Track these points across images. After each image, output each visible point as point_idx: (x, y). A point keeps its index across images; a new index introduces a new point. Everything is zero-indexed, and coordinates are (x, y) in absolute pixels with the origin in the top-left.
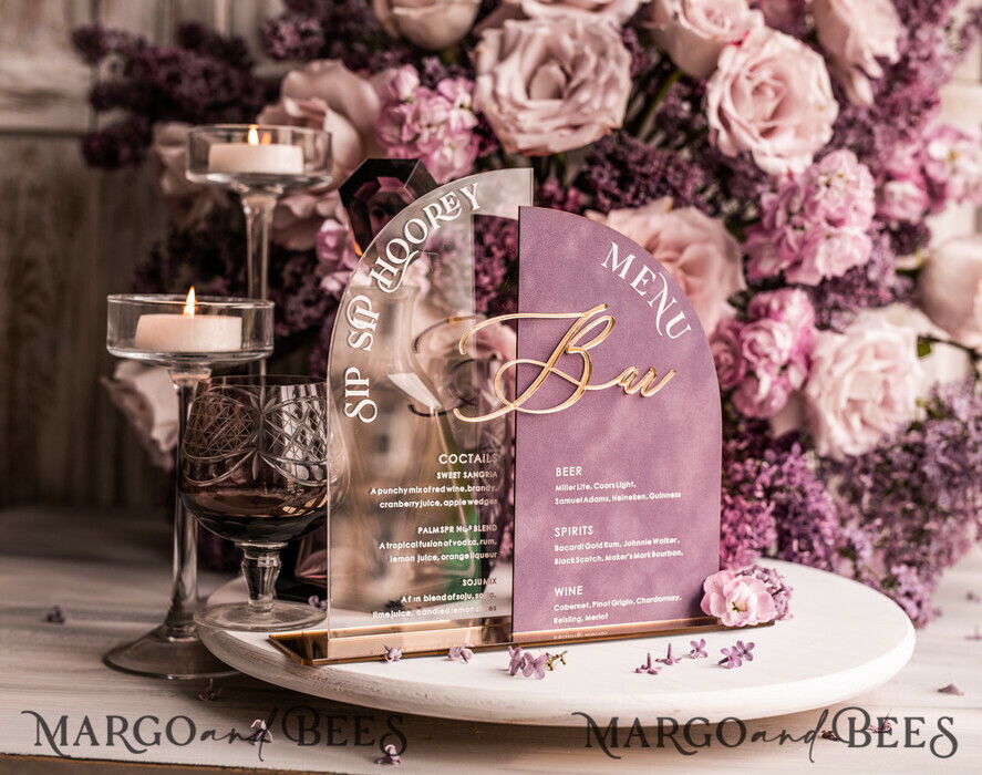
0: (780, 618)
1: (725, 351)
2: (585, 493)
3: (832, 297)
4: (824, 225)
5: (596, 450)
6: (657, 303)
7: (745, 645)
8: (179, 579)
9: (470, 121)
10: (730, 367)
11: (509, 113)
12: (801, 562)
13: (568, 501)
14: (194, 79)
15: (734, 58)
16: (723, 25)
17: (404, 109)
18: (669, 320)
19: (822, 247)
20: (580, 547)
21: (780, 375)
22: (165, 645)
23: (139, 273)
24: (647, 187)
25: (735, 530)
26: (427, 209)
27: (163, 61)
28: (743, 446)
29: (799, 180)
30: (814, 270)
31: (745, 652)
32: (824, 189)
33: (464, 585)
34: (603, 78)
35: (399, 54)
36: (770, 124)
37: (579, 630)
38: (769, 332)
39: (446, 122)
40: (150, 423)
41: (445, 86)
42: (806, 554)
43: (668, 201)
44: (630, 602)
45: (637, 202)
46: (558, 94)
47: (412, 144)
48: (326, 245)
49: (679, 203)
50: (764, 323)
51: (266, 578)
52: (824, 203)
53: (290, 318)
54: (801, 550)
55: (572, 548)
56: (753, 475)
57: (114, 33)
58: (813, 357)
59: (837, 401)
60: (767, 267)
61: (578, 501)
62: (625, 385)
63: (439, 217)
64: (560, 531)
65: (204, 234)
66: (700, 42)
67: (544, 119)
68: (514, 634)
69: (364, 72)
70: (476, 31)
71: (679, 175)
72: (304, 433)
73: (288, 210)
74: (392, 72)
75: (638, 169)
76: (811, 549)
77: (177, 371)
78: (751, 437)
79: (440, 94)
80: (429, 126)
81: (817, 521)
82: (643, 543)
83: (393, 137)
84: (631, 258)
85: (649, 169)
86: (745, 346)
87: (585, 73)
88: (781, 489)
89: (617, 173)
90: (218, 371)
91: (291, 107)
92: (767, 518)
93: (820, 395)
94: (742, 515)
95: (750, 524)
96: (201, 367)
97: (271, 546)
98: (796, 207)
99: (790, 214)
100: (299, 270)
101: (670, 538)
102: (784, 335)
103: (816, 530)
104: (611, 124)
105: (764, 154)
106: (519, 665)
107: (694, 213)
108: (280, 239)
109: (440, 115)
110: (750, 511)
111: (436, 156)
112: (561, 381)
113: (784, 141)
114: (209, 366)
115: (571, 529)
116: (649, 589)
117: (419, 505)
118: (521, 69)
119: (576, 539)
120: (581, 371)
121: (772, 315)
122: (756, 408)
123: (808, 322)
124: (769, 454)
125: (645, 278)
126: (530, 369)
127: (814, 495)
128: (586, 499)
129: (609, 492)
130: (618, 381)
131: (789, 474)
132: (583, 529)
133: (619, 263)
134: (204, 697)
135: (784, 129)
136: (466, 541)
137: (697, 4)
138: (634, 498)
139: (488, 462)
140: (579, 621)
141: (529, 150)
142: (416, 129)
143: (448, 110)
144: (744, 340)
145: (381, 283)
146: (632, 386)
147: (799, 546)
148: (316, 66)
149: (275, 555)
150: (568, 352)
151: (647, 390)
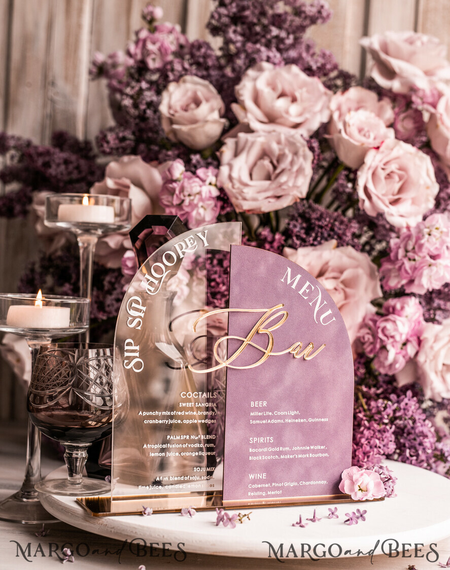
0: (389, 496)
1: (368, 333)
2: (268, 417)
3: (437, 302)
4: (428, 258)
5: (277, 391)
6: (315, 304)
7: (361, 511)
8: (30, 464)
9: (215, 193)
10: (372, 343)
11: (238, 188)
12: (411, 463)
13: (258, 422)
14: (59, 165)
15: (375, 157)
16: (369, 136)
17: (175, 185)
18: (322, 314)
19: (426, 272)
20: (265, 450)
21: (402, 349)
23: (22, 281)
25: (369, 442)
26: (176, 246)
27: (40, 154)
28: (379, 391)
29: (413, 231)
30: (421, 286)
31: (362, 516)
32: (427, 236)
33: (195, 471)
34: (295, 168)
35: (176, 152)
36: (396, 197)
37: (264, 500)
38: (394, 322)
39: (199, 193)
40: (23, 370)
41: (200, 172)
42: (415, 458)
43: (334, 242)
44: (296, 484)
45: (316, 243)
46: (268, 178)
47: (180, 206)
48: (127, 266)
49: (341, 241)
50: (391, 317)
51: (78, 464)
52: (427, 245)
53: (107, 309)
54: (411, 456)
55: (260, 450)
56: (382, 409)
57: (13, 137)
58: (422, 338)
59: (436, 365)
60: (394, 283)
61: (264, 422)
62: (294, 352)
63: (183, 250)
64: (253, 440)
65: (60, 258)
66: (354, 147)
68: (224, 501)
69: (155, 163)
70: (222, 138)
71: (343, 227)
72: (101, 377)
73: (106, 243)
74: (170, 163)
75: (317, 223)
76: (418, 456)
77: (30, 339)
78: (385, 386)
79: (198, 177)
80: (189, 195)
81: (421, 438)
82: (304, 448)
83: (169, 201)
84: (299, 276)
85: (323, 223)
86: (380, 331)
87: (284, 165)
88: (400, 418)
89: (304, 225)
90: (55, 340)
91: (110, 183)
92: (390, 436)
93: (426, 361)
94: (374, 434)
95: (379, 439)
96: (45, 337)
97: (81, 445)
98: (410, 247)
99: (407, 251)
100: (113, 280)
101: (321, 446)
102: (404, 324)
103: (421, 444)
104: (300, 196)
105: (392, 215)
106: (221, 520)
107: (350, 249)
108: (102, 262)
109: (196, 189)
110: (379, 431)
111: (194, 213)
112: (255, 349)
113: (404, 207)
114: (50, 337)
115: (260, 439)
116: (307, 476)
117: (168, 422)
118: (246, 162)
119: (264, 445)
120: (267, 341)
121: (396, 312)
122: (387, 369)
123: (419, 316)
124: (393, 397)
125: (307, 288)
126: (236, 342)
127: (420, 422)
128: (269, 421)
129: (283, 417)
130: (290, 350)
131: (404, 409)
132: (267, 439)
133: (291, 279)
134: (38, 535)
135: (405, 200)
136: (196, 445)
137: (353, 125)
138: (299, 421)
139: (211, 397)
140: (264, 495)
141: (249, 210)
142: (182, 197)
143: (201, 186)
144: (379, 327)
145: (148, 289)
146: (298, 353)
147: (410, 453)
148: (126, 159)
149: (83, 450)
150: (259, 332)
151: (308, 356)
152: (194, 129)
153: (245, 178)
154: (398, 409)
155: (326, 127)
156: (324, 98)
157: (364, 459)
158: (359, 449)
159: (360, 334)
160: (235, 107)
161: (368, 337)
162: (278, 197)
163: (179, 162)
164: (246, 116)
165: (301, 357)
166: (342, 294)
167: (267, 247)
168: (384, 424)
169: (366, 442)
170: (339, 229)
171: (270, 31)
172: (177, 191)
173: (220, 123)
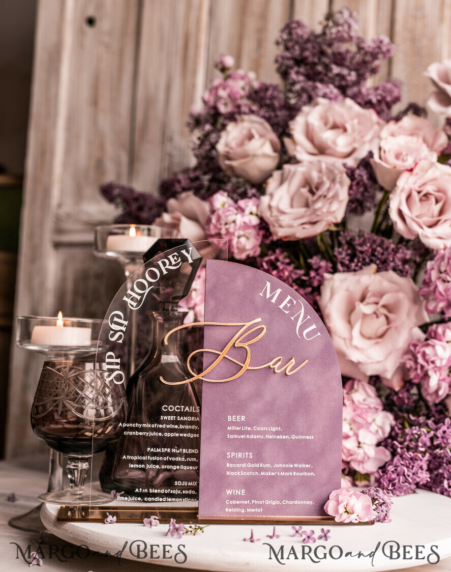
0: (380, 520)
1: (410, 359)
2: (247, 432)
5: (256, 406)
6: (297, 319)
7: (325, 531)
9: (255, 221)
10: (414, 369)
11: (276, 216)
12: (449, 495)
13: (236, 436)
14: (150, 209)
15: (408, 179)
18: (306, 329)
20: (244, 465)
21: (449, 375)
24: (364, 259)
25: (396, 470)
26: (160, 263)
31: (325, 535)
33: (176, 484)
34: (330, 194)
36: (436, 219)
37: (243, 517)
38: (433, 346)
39: (234, 222)
41: (242, 202)
44: (278, 503)
45: (357, 268)
46: (307, 205)
47: (218, 235)
49: (383, 266)
50: (431, 342)
54: (449, 487)
55: (238, 465)
56: (417, 437)
62: (275, 367)
63: (167, 267)
64: (230, 455)
66: (388, 170)
68: (199, 516)
75: (359, 248)
79: (239, 207)
80: (226, 224)
82: (287, 466)
84: (279, 291)
85: (365, 248)
86: (419, 355)
87: (322, 191)
88: (439, 446)
89: (349, 252)
91: (167, 218)
92: (424, 462)
95: (408, 467)
98: (443, 269)
99: (440, 272)
101: (306, 464)
102: (444, 349)
104: (334, 221)
105: (427, 237)
107: (392, 274)
109: (231, 218)
110: (411, 459)
111: (235, 242)
112: (232, 363)
115: (238, 454)
116: (291, 495)
117: (149, 434)
118: (288, 191)
119: (241, 461)
120: (245, 357)
121: (438, 337)
122: (434, 396)
124: (431, 424)
125: (288, 303)
126: (212, 355)
128: (248, 436)
129: (264, 433)
130: (271, 364)
131: (442, 438)
132: (245, 455)
133: (271, 293)
134: (36, 542)
135: (444, 221)
136: (178, 458)
137: (390, 151)
138: (281, 437)
139: (194, 411)
140: (243, 512)
141: (286, 237)
142: (219, 226)
143: (236, 214)
144: (419, 352)
145: (130, 304)
146: (279, 368)
147: (448, 484)
148: (183, 195)
149: (85, 462)
150: (236, 346)
151: (290, 372)
152: (245, 163)
153: (284, 205)
154: (436, 436)
156: (376, 127)
157: (389, 486)
158: (384, 476)
159: (402, 361)
160: (287, 141)
161: (410, 364)
162: (314, 223)
163: (222, 195)
164: (295, 150)
165: (282, 372)
166: (382, 319)
167: (312, 274)
168: (421, 452)
169: (393, 469)
170: (382, 254)
171: (331, 70)
172: (214, 220)
173: (274, 157)
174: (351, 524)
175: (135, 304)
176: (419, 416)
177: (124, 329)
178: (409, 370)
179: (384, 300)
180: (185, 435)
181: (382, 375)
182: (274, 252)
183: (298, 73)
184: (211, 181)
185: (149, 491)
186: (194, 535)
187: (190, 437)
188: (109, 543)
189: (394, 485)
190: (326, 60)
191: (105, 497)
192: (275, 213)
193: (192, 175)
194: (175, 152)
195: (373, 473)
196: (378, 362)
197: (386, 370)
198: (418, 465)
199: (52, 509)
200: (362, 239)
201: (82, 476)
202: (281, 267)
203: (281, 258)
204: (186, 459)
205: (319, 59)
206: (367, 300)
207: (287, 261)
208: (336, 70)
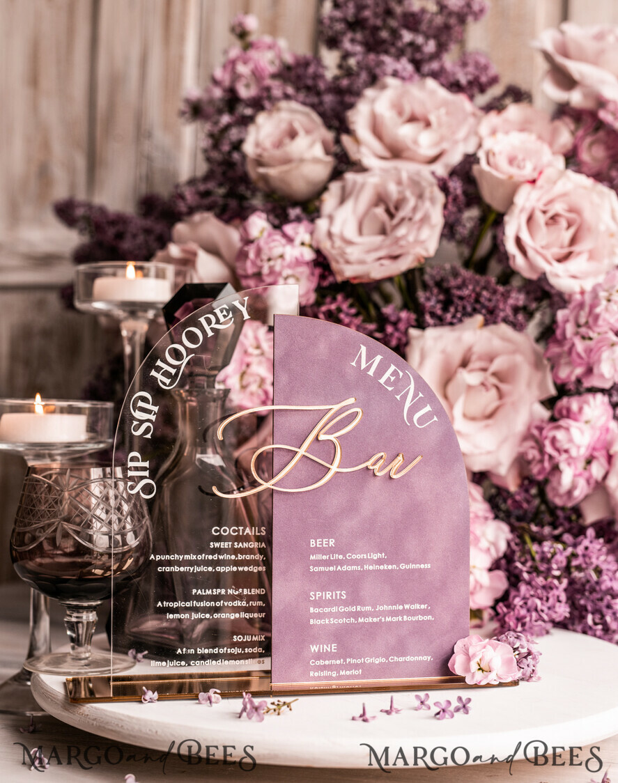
0: (526, 679)
1: (533, 448)
2: (338, 562)
4: (611, 335)
5: (349, 525)
6: (404, 397)
7: (464, 699)
8: (33, 634)
9: (309, 255)
10: (539, 461)
11: (340, 248)
12: (595, 635)
13: (322, 569)
15: (529, 194)
16: (525, 167)
17: (250, 247)
18: (417, 412)
19: (605, 355)
20: (334, 609)
21: (585, 469)
22: (21, 688)
24: (464, 308)
25: (526, 603)
26: (202, 320)
27: (111, 223)
28: (557, 532)
29: (588, 298)
30: (602, 376)
31: (464, 707)
32: (604, 303)
33: (235, 640)
34: (418, 216)
36: (567, 251)
37: (334, 684)
38: (567, 429)
39: (282, 256)
41: (289, 227)
42: (600, 627)
44: (383, 660)
45: (455, 321)
46: (383, 231)
47: (258, 275)
49: (491, 317)
50: (563, 422)
52: (605, 315)
54: (596, 624)
55: (327, 610)
56: (550, 556)
58: (612, 452)
60: (567, 373)
61: (331, 569)
62: (375, 468)
63: (213, 326)
64: (315, 595)
66: (500, 182)
67: (369, 251)
68: (273, 684)
69: (237, 221)
70: (327, 184)
71: (495, 297)
75: (457, 292)
76: (605, 623)
78: (566, 525)
79: (284, 235)
80: (269, 260)
81: (610, 598)
82: (394, 607)
84: (378, 358)
85: (466, 292)
86: (547, 442)
87: (404, 212)
88: (579, 568)
89: (441, 297)
91: (174, 250)
94: (535, 591)
95: (541, 599)
97: (86, 604)
98: (582, 320)
99: (578, 326)
101: (420, 604)
102: (582, 432)
103: (609, 607)
104: (424, 254)
105: (557, 276)
107: (504, 328)
109: (277, 251)
110: (544, 587)
112: (314, 464)
113: (574, 265)
115: (326, 594)
116: (401, 649)
117: (194, 570)
118: (354, 211)
119: (330, 603)
120: (332, 455)
121: (572, 416)
122: (565, 498)
123: (607, 421)
124: (567, 538)
125: (392, 375)
126: (285, 454)
127: (607, 575)
128: (339, 568)
129: (361, 562)
130: (369, 464)
131: (584, 556)
132: (336, 594)
133: (367, 362)
134: (24, 730)
135: (579, 254)
136: (236, 602)
137: (500, 153)
138: (386, 568)
139: (257, 534)
140: (334, 675)
141: (355, 278)
142: (259, 263)
143: (284, 246)
144: (546, 438)
145: (161, 381)
146: (381, 469)
147: (593, 620)
148: (197, 217)
149: (92, 612)
150: (320, 438)
151: (396, 473)
152: (287, 172)
153: (351, 232)
154: (574, 555)
155: (470, 159)
156: (471, 120)
157: (517, 627)
158: (509, 613)
159: (522, 449)
160: (345, 139)
161: (533, 454)
163: (260, 217)
164: (359, 151)
165: (386, 474)
166: (493, 392)
167: (390, 329)
168: (555, 577)
169: (521, 603)
170: (490, 300)
171: (400, 37)
172: (252, 255)
173: (326, 163)
174: (488, 686)
175: (168, 381)
176: (542, 526)
177: (153, 418)
178: (529, 462)
179: (496, 366)
180: (246, 569)
181: (495, 471)
182: (334, 299)
183: (353, 41)
184: (226, 196)
185: (196, 651)
186: (279, 714)
187: (252, 572)
188: (158, 733)
189: (523, 625)
190: (393, 23)
191: (124, 660)
192: (338, 243)
193: (202, 187)
194: (156, 155)
195: (486, 608)
196: (489, 453)
197: (499, 464)
198: (554, 595)
199: (53, 682)
200: (459, 281)
201: (89, 632)
202: (347, 320)
203: (345, 307)
204: (248, 603)
205: (384, 21)
206: (471, 366)
207: (353, 311)
208: (407, 36)
